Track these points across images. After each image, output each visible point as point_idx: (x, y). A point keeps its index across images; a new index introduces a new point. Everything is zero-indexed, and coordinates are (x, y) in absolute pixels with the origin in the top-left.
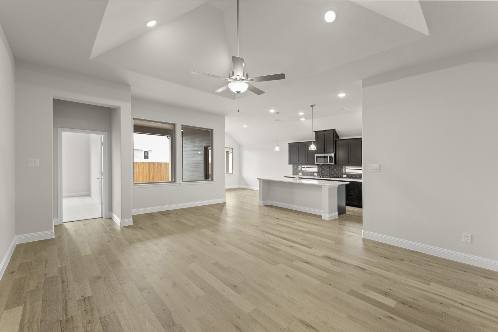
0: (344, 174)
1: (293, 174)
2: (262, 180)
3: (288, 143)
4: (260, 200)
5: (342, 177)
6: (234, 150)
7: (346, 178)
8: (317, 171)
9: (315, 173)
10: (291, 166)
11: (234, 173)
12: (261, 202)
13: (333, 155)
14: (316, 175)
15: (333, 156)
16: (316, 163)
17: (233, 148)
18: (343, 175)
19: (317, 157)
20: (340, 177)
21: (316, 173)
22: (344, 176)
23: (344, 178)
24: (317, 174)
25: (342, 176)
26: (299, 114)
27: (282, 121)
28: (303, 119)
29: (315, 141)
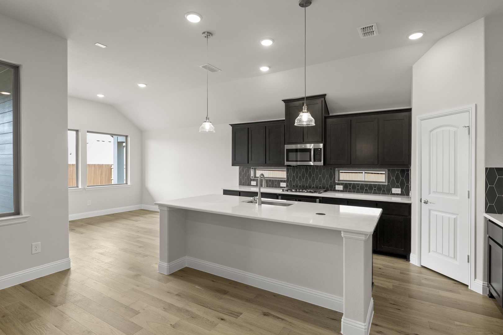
0: (339, 184)
1: (241, 184)
2: (166, 209)
3: (231, 125)
4: (161, 259)
5: (335, 190)
6: (129, 139)
7: (341, 191)
8: (286, 177)
9: (282, 181)
10: (237, 168)
11: (129, 183)
12: (165, 265)
13: (321, 146)
14: (283, 185)
15: (321, 149)
16: (286, 163)
17: (127, 136)
18: (336, 186)
19: (289, 151)
20: (331, 190)
21: (284, 181)
22: (339, 187)
23: (338, 191)
24: (285, 184)
25: (335, 188)
26: (261, 44)
27: (220, 71)
28: (264, 69)
29: (284, 119)
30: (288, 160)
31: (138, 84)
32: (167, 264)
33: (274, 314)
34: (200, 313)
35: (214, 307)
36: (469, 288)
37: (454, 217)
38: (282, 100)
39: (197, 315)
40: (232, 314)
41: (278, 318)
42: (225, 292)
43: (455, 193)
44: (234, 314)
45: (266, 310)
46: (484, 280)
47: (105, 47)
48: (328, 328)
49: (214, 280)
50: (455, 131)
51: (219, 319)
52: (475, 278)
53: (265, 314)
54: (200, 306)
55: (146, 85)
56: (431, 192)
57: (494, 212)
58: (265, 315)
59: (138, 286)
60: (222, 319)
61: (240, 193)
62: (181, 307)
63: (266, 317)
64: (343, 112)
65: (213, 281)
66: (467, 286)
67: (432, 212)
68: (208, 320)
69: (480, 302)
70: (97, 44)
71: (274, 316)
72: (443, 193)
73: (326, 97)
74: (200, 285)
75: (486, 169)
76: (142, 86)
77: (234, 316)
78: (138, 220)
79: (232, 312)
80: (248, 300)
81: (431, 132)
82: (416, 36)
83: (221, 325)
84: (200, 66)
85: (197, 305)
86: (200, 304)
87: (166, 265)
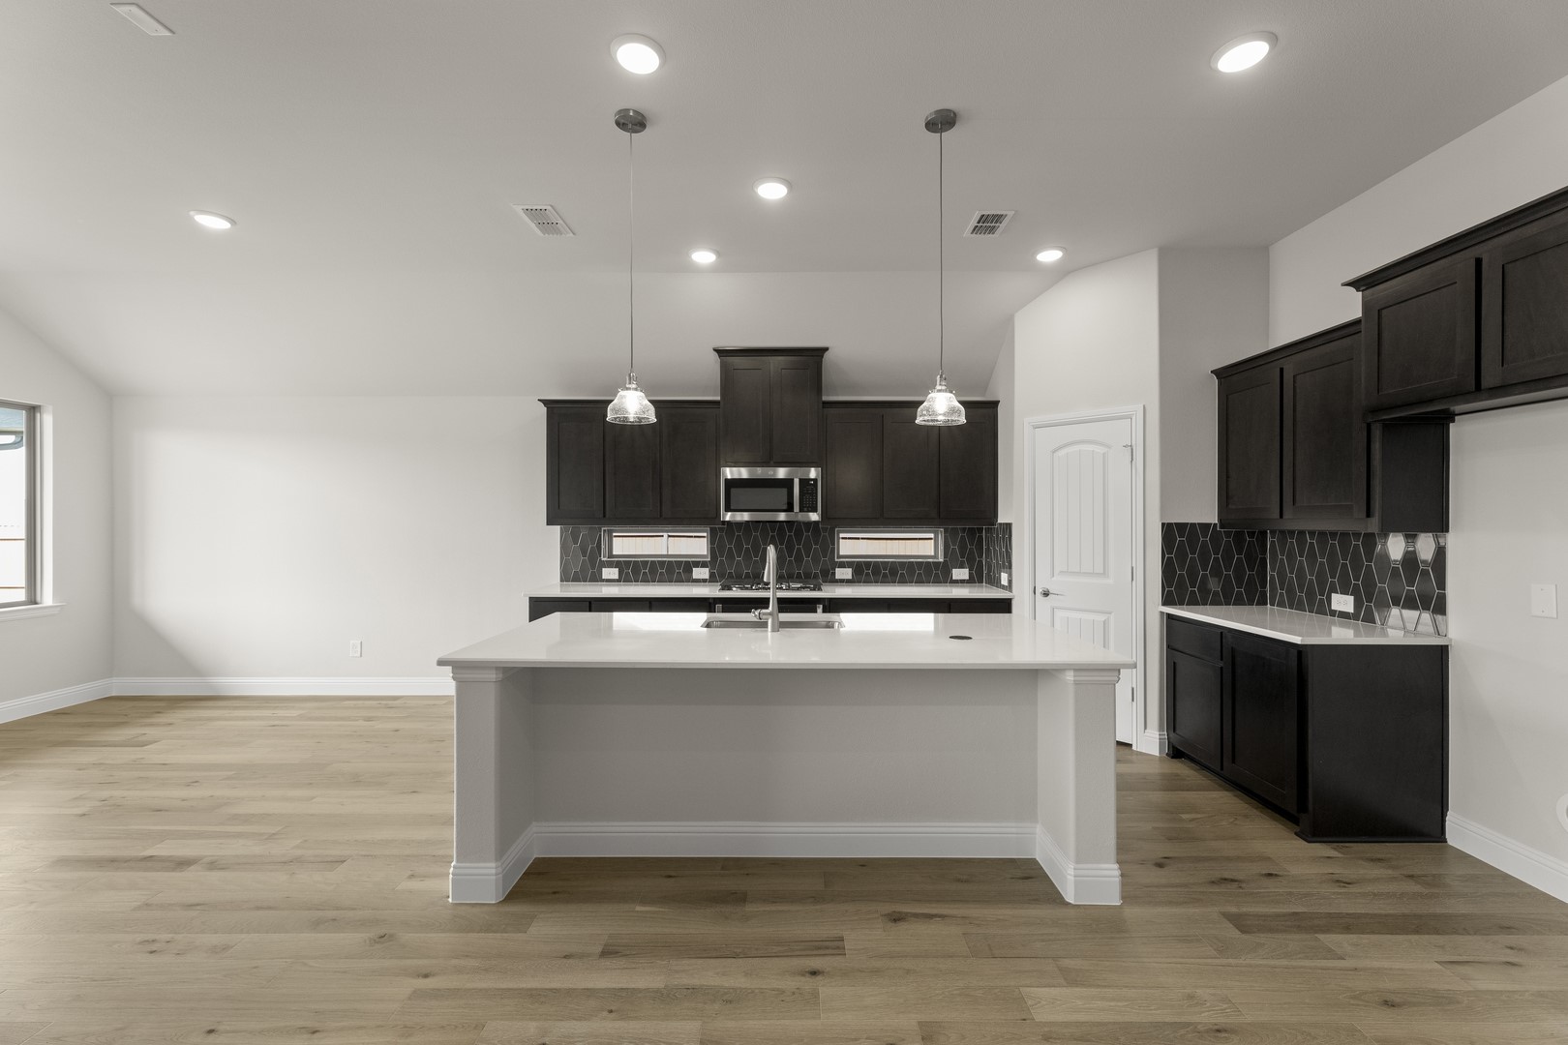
0: (842, 566)
3: (546, 402)
4: (469, 854)
5: (834, 581)
6: (47, 422)
8: (709, 553)
9: (697, 564)
11: (47, 597)
12: (488, 869)
13: (815, 473)
14: (699, 574)
15: (815, 481)
16: (725, 516)
17: (32, 411)
18: (836, 569)
19: (731, 484)
20: (825, 581)
21: (704, 565)
22: (843, 573)
23: (842, 581)
24: (707, 571)
25: (834, 574)
26: (756, 193)
27: (571, 235)
28: (704, 257)
29: (718, 398)
30: (728, 509)
31: (192, 213)
32: (493, 865)
33: (913, 911)
34: (739, 982)
35: (757, 949)
36: (1134, 748)
37: (1102, 618)
38: (715, 350)
39: (735, 989)
40: (819, 948)
41: (931, 916)
42: (741, 898)
43: (1104, 573)
44: (827, 948)
45: (889, 908)
46: (1161, 729)
47: (168, 34)
48: (1037, 900)
49: (673, 874)
50: (1104, 454)
51: (803, 975)
52: (1145, 728)
53: (897, 918)
54: (713, 961)
55: (233, 222)
56: (1056, 571)
57: (1196, 603)
58: (895, 921)
59: (426, 976)
60: (814, 973)
61: (590, 603)
62: (662, 985)
63: (903, 926)
64: (843, 395)
65: (670, 877)
66: (1130, 745)
67: (1059, 614)
68: (783, 992)
69: (1155, 769)
70: (122, 10)
71: (916, 916)
72: (1079, 573)
73: (827, 355)
74: (644, 901)
75: (1163, 524)
76: (213, 223)
77: (827, 952)
78: (140, 739)
79: (817, 944)
80: (817, 898)
81: (1054, 452)
82: (1049, 256)
83: (826, 989)
84: (514, 206)
85: (700, 961)
86: (705, 955)
87: (493, 871)
